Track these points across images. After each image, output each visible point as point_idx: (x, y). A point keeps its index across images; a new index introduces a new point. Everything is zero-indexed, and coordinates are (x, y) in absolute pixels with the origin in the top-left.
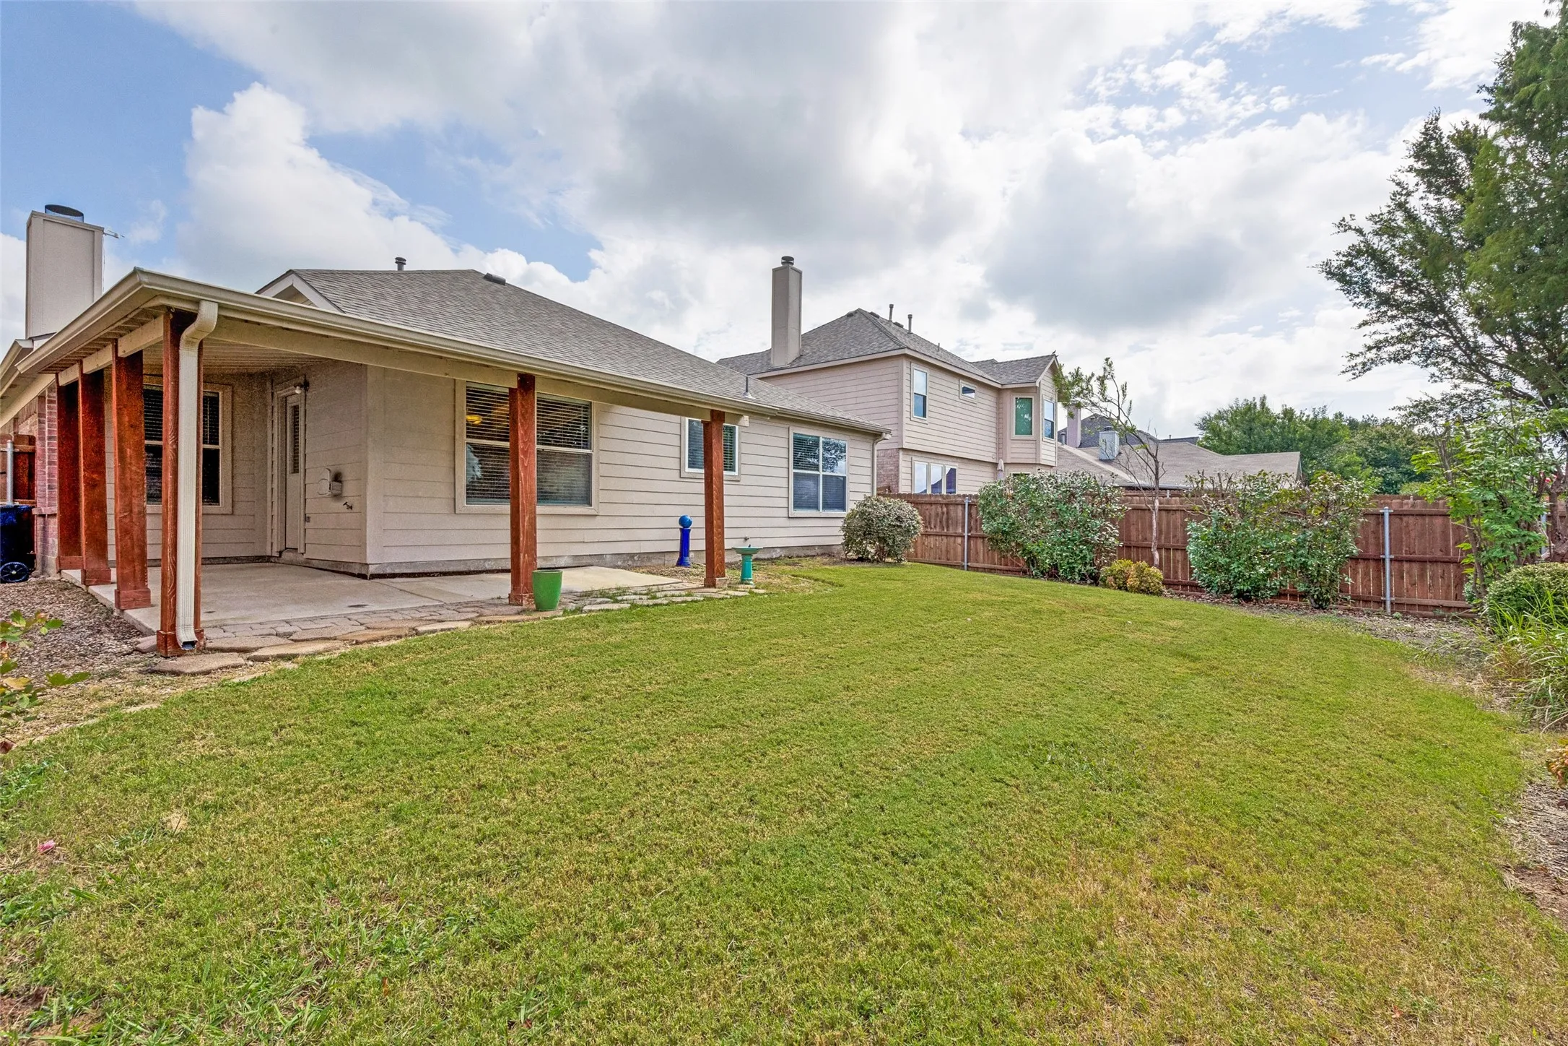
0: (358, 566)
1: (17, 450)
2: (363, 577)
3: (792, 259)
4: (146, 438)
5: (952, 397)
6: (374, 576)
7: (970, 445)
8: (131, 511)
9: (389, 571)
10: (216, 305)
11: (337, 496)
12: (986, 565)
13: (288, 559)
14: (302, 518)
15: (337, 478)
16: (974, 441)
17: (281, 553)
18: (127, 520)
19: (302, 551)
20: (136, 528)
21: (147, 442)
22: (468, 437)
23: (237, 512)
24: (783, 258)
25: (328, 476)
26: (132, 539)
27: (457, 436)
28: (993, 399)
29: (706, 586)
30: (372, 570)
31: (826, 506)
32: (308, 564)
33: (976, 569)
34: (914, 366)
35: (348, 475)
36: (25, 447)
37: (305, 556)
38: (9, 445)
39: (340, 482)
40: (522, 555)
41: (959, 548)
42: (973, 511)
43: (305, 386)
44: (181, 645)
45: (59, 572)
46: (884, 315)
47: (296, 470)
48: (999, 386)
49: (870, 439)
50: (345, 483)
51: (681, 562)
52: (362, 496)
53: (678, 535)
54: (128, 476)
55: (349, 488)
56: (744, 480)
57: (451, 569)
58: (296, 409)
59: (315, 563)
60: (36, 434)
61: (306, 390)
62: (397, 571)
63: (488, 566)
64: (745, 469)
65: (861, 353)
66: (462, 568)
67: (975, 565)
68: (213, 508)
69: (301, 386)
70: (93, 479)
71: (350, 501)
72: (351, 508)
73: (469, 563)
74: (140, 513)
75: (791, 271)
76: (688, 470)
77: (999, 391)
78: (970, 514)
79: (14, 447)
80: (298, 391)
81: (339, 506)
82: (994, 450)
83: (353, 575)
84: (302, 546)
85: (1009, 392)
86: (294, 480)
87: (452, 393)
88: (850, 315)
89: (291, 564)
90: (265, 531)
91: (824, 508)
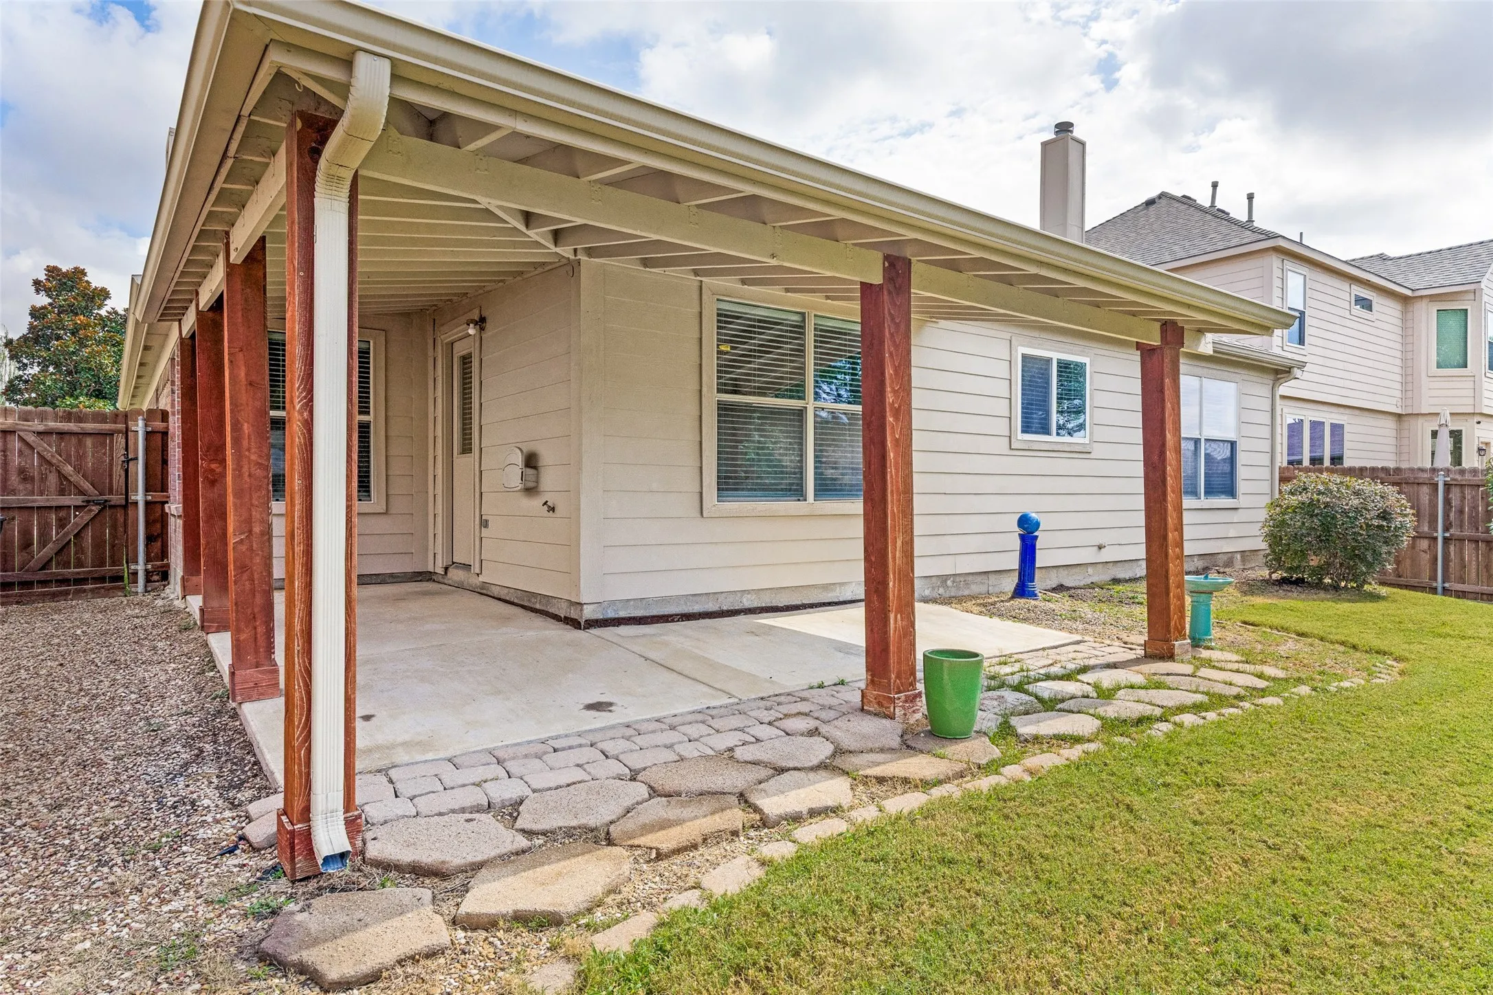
0: (564, 605)
1: (149, 429)
2: (575, 624)
3: (1071, 125)
4: (273, 408)
5: (1341, 312)
6: (592, 624)
7: (1366, 387)
8: (250, 531)
9: (611, 614)
10: (386, 65)
11: (531, 490)
12: (1477, 588)
13: (455, 578)
14: (477, 522)
15: (531, 461)
16: (1371, 380)
17: (446, 569)
18: (244, 548)
19: (478, 571)
20: (257, 560)
21: (273, 413)
22: (719, 391)
23: (392, 511)
24: (1056, 126)
25: (519, 459)
26: (252, 580)
27: (704, 389)
28: (1398, 314)
29: (1150, 657)
30: (589, 613)
31: (1209, 492)
32: (483, 591)
33: (1461, 595)
34: (1289, 264)
35: (547, 457)
36: (158, 425)
37: (481, 579)
38: (141, 423)
39: (535, 468)
40: (892, 616)
41: (1426, 557)
42: (1455, 495)
43: (481, 322)
44: (320, 862)
45: (184, 597)
46: (1204, 200)
47: (466, 449)
48: (1409, 293)
49: (1268, 379)
50: (542, 470)
51: (1022, 590)
52: (574, 493)
53: (1016, 544)
54: (245, 470)
55: (550, 479)
56: (1098, 450)
57: (697, 608)
58: (466, 360)
59: (495, 591)
60: (169, 410)
61: (482, 329)
62: (622, 614)
63: (747, 602)
64: (1101, 434)
65: (1195, 252)
66: (711, 607)
67: (1460, 587)
68: (364, 506)
69: (476, 323)
70: (212, 471)
71: (552, 499)
72: (553, 509)
73: (721, 598)
74: (262, 534)
75: (1070, 141)
76: (1021, 436)
77: (1405, 300)
78: (1447, 502)
79: (146, 425)
80: (471, 331)
81: (535, 504)
82: (1398, 394)
83: (556, 617)
84: (477, 565)
85: (1425, 302)
86: (463, 463)
87: (697, 321)
88: (1150, 203)
89: (460, 587)
90: (426, 538)
91: (1206, 493)
